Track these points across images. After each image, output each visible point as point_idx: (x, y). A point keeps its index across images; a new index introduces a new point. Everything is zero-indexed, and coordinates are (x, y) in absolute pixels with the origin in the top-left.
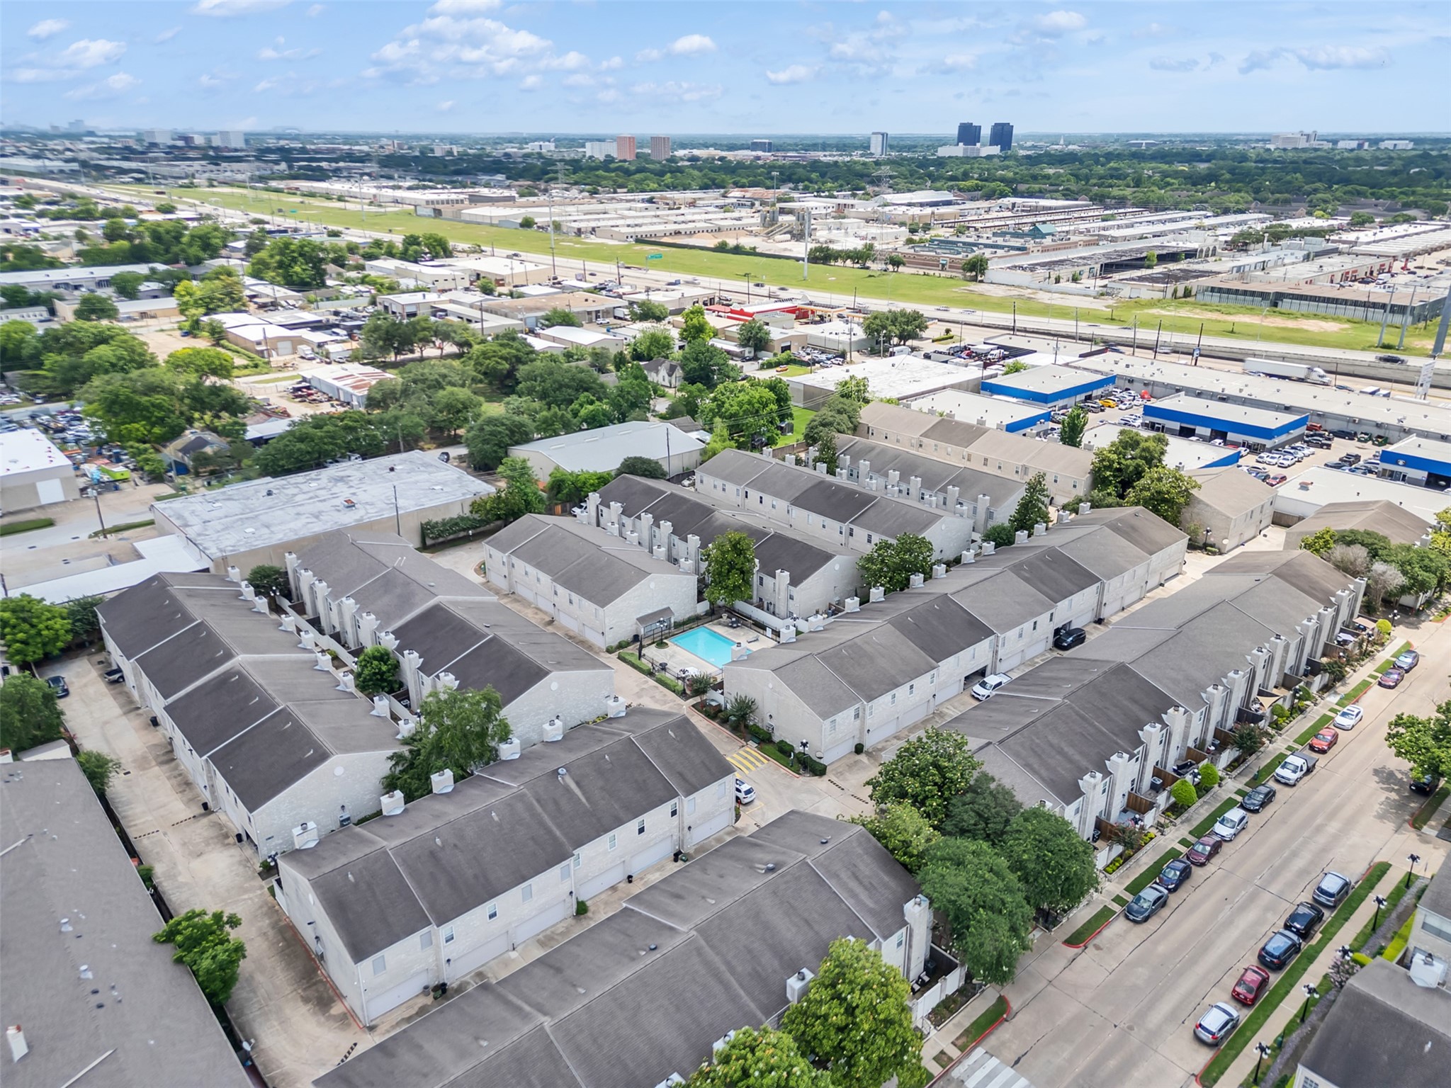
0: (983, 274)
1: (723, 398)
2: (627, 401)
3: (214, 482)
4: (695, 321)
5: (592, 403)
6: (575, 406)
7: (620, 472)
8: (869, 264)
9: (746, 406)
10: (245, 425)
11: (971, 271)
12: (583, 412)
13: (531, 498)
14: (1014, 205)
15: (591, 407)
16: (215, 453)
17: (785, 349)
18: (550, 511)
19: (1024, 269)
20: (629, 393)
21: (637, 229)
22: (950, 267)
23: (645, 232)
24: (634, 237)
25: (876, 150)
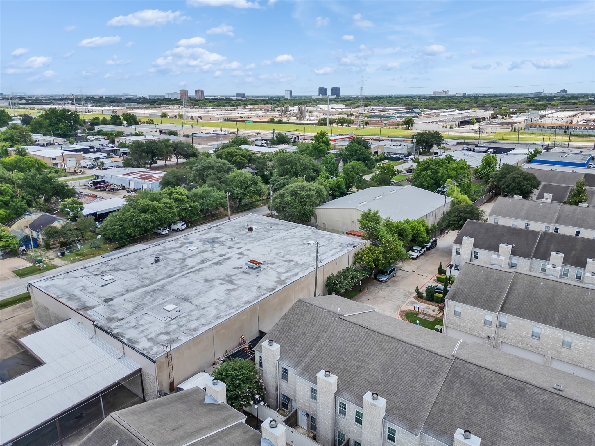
0: (412, 126)
3: (67, 253)
10: (81, 203)
16: (63, 227)
17: (376, 153)
21: (223, 116)
22: (389, 125)
23: (227, 117)
24: (222, 119)
25: (288, 97)
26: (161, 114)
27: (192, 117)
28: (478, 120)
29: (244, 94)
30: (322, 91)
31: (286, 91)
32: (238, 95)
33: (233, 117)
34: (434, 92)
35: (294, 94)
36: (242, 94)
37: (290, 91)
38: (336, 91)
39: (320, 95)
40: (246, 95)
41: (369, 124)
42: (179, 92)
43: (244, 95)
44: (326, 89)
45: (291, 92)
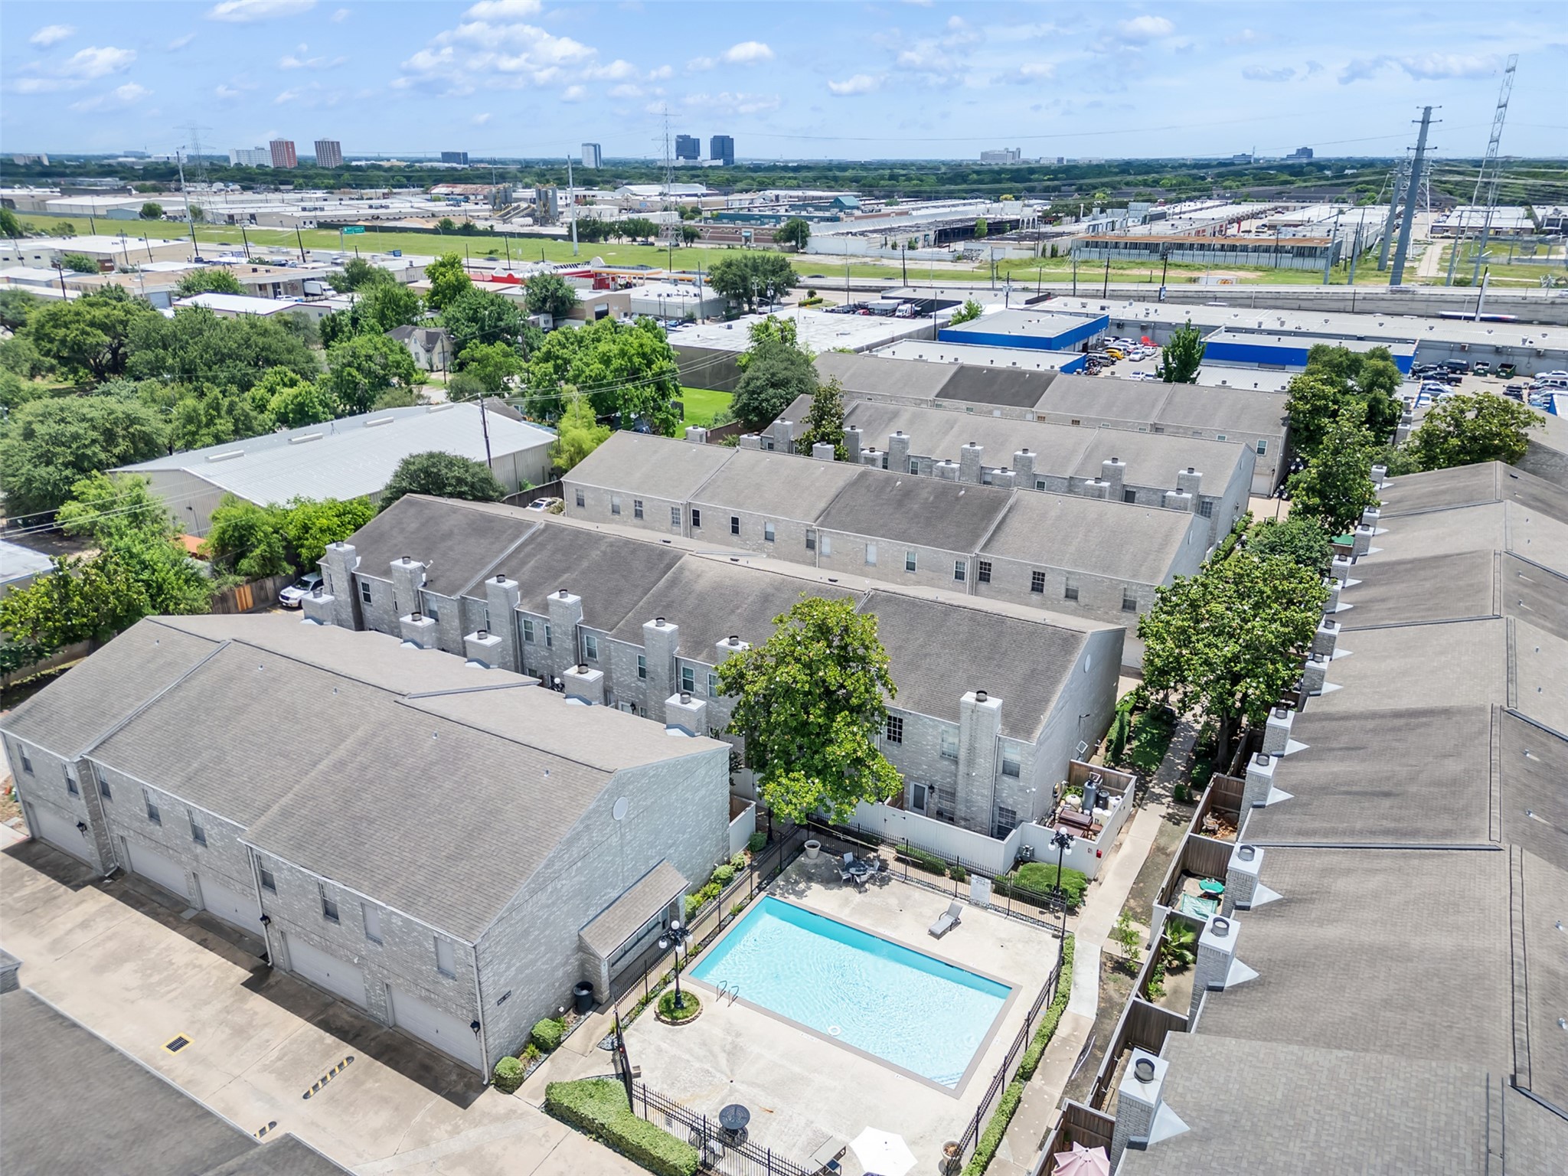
0: (805, 242)
1: (565, 353)
2: (369, 373)
4: (450, 276)
5: (293, 383)
6: (258, 391)
7: (395, 494)
8: (651, 239)
9: (616, 363)
11: (789, 240)
12: (275, 402)
13: (166, 573)
14: (777, 197)
15: (288, 392)
17: (600, 315)
18: (222, 604)
19: (855, 234)
20: (369, 358)
21: (318, 213)
22: (756, 240)
23: (329, 217)
24: (315, 222)
25: (590, 163)
26: (139, 209)
27: (231, 217)
28: (997, 229)
29: (465, 155)
30: (687, 146)
31: (584, 145)
32: (447, 157)
33: (350, 216)
34: (983, 154)
35: (606, 155)
36: (459, 154)
37: (595, 146)
38: (723, 146)
39: (681, 158)
40: (469, 156)
41: (699, 238)
42: (268, 147)
43: (462, 157)
44: (696, 143)
45: (597, 148)
